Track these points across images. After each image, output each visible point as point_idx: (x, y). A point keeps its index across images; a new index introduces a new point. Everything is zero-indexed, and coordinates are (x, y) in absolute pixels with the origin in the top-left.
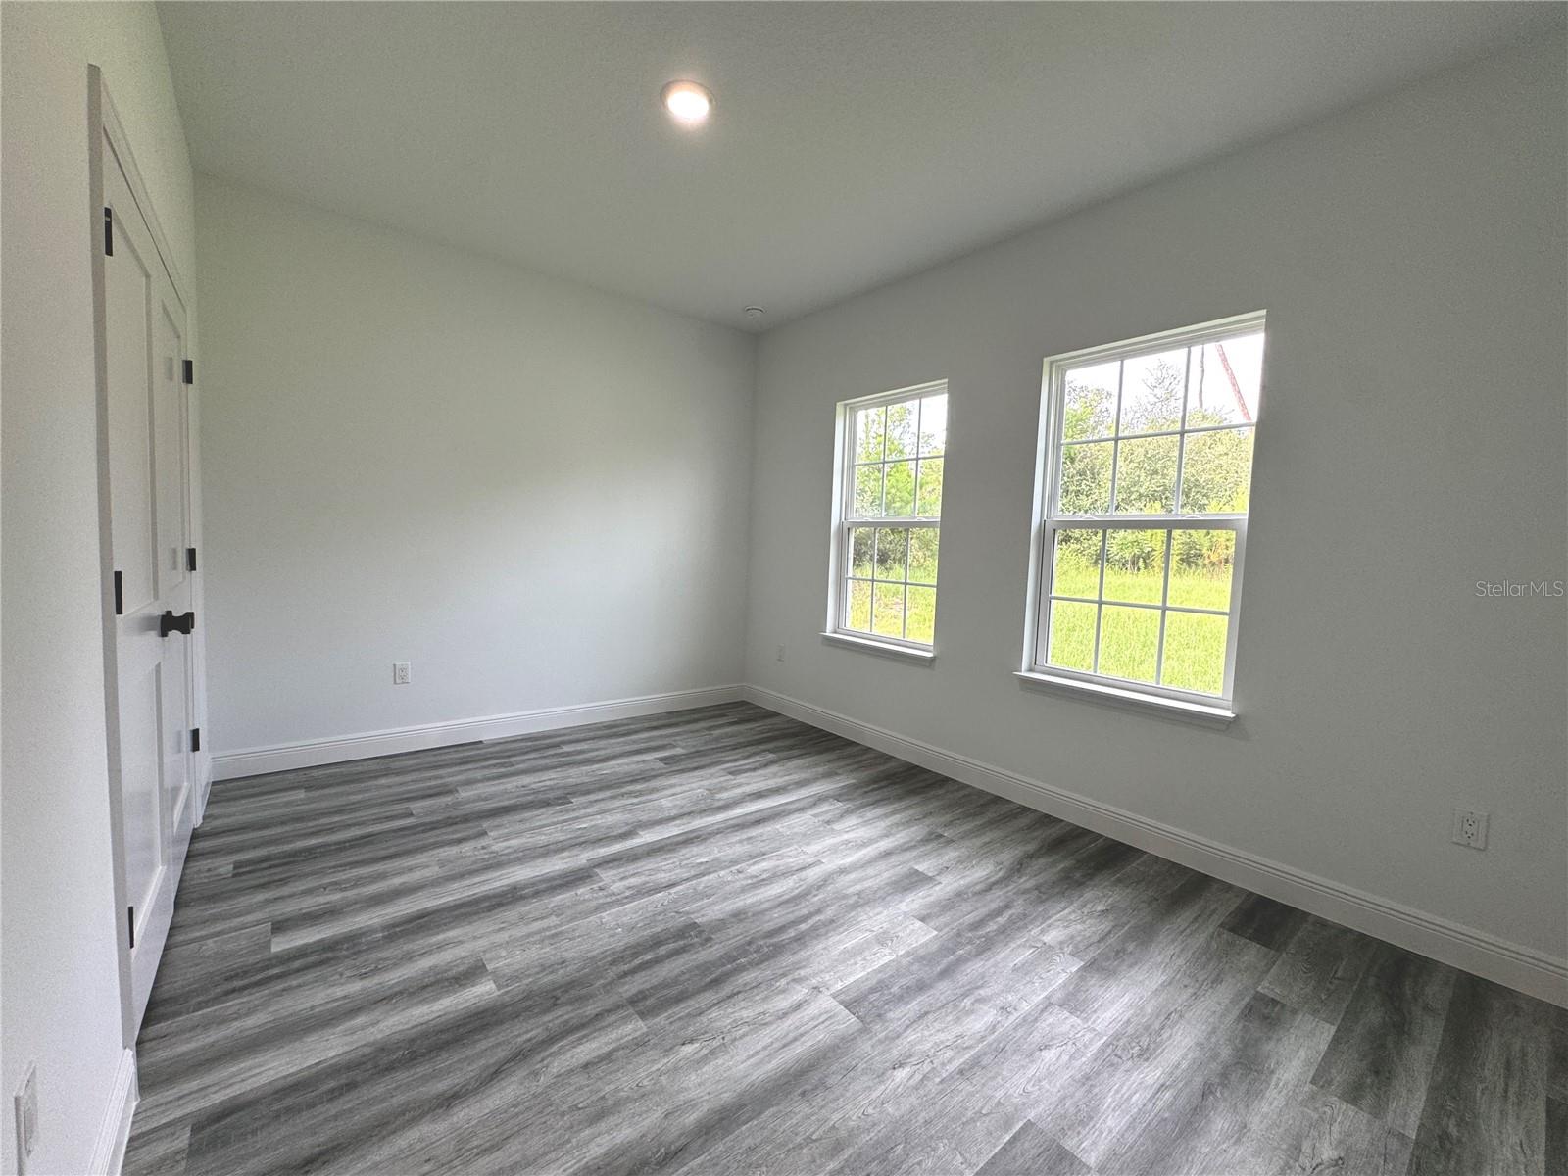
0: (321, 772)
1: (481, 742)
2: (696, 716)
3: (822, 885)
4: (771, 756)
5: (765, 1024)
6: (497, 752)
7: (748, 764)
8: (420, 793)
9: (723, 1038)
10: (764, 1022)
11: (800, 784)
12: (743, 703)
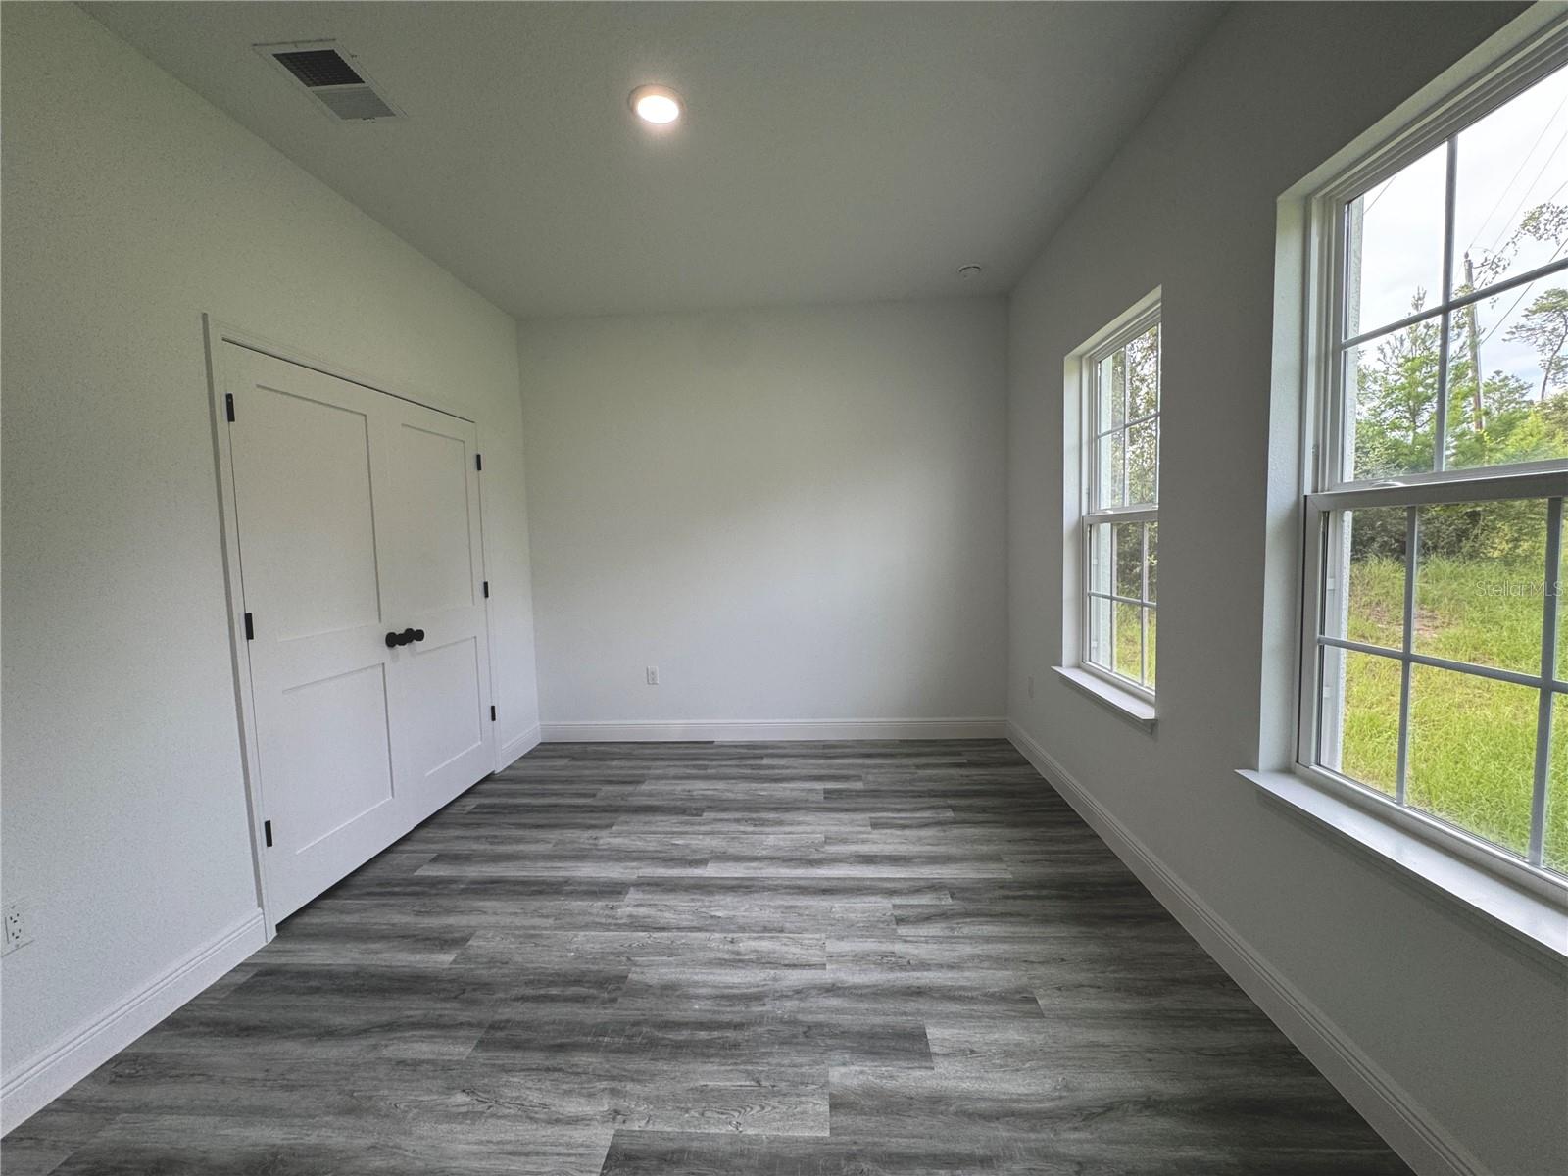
0: (594, 747)
1: (713, 742)
2: (927, 749)
3: (787, 996)
4: (949, 814)
5: (531, 1119)
6: (712, 754)
7: (901, 819)
8: (620, 779)
9: (490, 1107)
10: (533, 1115)
11: (932, 860)
12: (1006, 742)
